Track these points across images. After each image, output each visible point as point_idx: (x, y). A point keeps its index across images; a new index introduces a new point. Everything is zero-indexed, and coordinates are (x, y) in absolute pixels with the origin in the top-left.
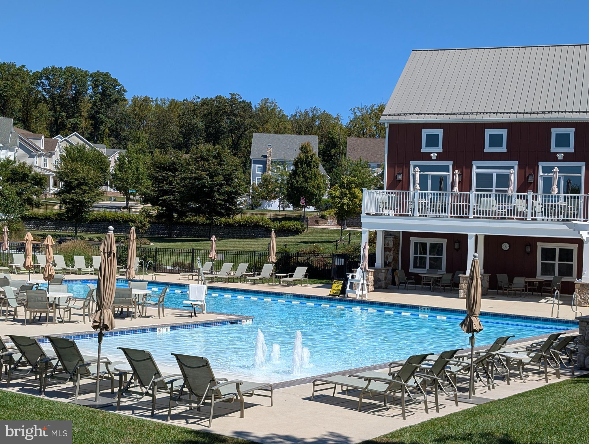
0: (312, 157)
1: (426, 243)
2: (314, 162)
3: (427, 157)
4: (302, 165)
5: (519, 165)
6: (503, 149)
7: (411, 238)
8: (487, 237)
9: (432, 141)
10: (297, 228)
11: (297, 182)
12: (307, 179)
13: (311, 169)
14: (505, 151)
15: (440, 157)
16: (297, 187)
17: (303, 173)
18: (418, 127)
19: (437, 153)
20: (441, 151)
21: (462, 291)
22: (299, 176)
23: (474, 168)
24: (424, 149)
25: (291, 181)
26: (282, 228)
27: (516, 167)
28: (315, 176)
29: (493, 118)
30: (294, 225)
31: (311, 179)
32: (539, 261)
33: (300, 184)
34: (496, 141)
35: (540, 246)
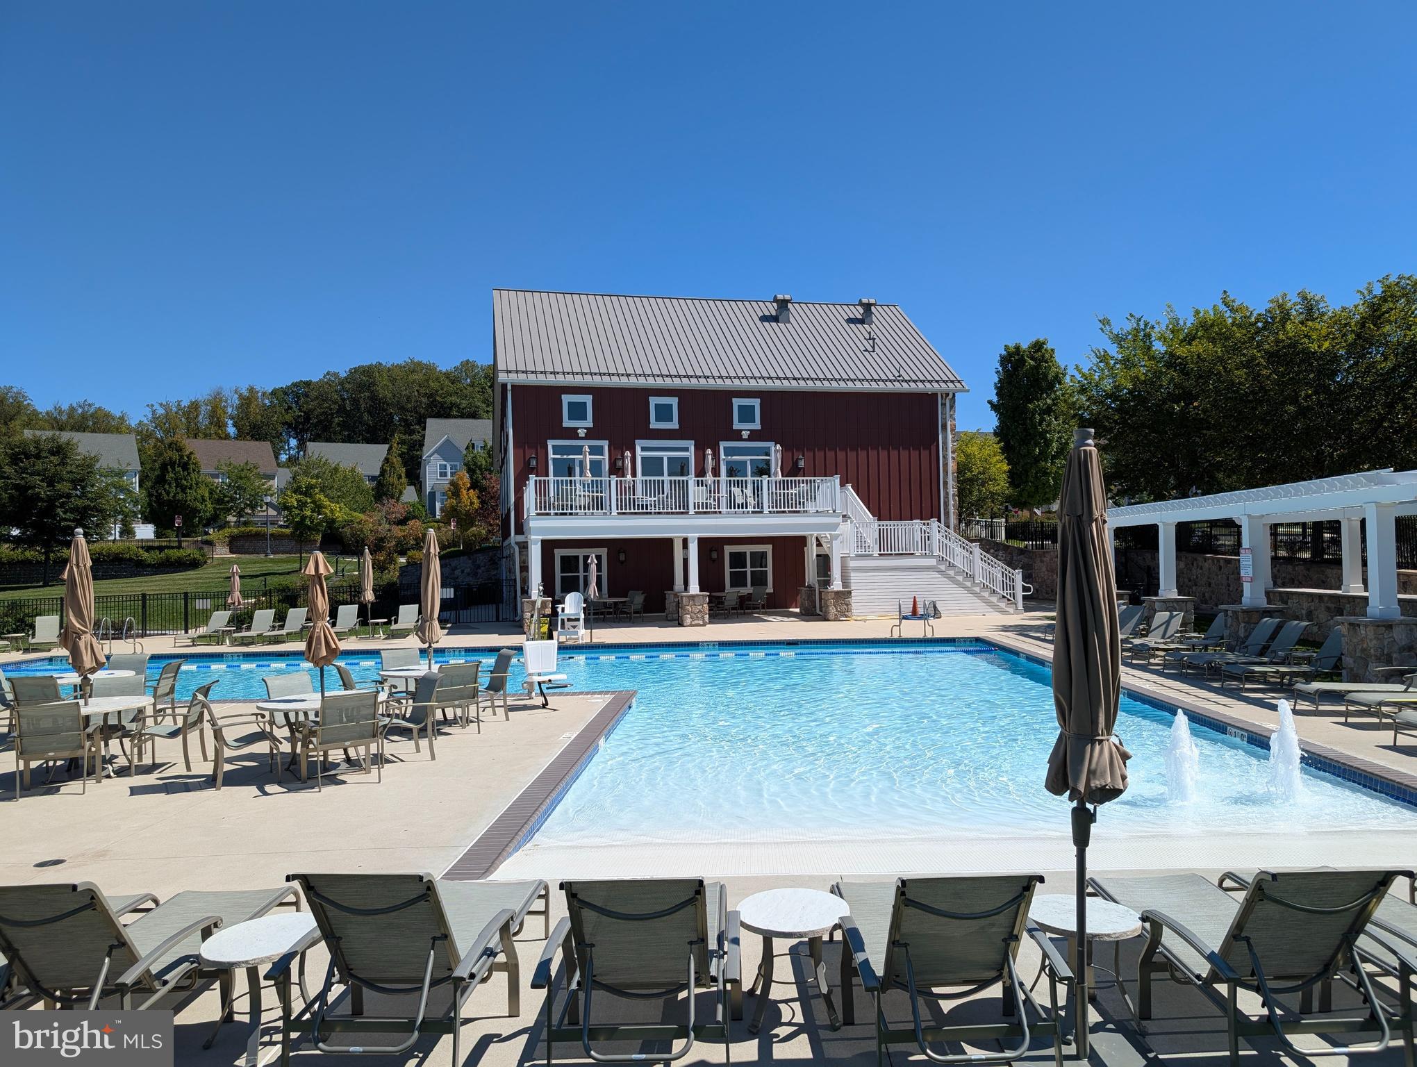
0: (189, 457)
1: (578, 556)
2: (193, 463)
3: (572, 434)
4: (173, 469)
5: (695, 446)
6: (674, 425)
7: (555, 550)
8: (701, 541)
9: (577, 411)
10: (195, 559)
11: (168, 493)
12: (185, 489)
13: (189, 474)
14: (677, 427)
15: (590, 434)
16: (170, 501)
17: (176, 479)
18: (554, 393)
19: (585, 428)
20: (591, 425)
21: (688, 616)
22: (170, 484)
23: (638, 449)
24: (567, 423)
25: (157, 492)
26: (168, 561)
27: (692, 448)
28: (197, 484)
29: (660, 382)
30: (189, 555)
31: (190, 489)
32: (728, 570)
33: (174, 496)
34: (664, 412)
35: (728, 549)
